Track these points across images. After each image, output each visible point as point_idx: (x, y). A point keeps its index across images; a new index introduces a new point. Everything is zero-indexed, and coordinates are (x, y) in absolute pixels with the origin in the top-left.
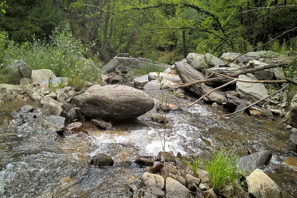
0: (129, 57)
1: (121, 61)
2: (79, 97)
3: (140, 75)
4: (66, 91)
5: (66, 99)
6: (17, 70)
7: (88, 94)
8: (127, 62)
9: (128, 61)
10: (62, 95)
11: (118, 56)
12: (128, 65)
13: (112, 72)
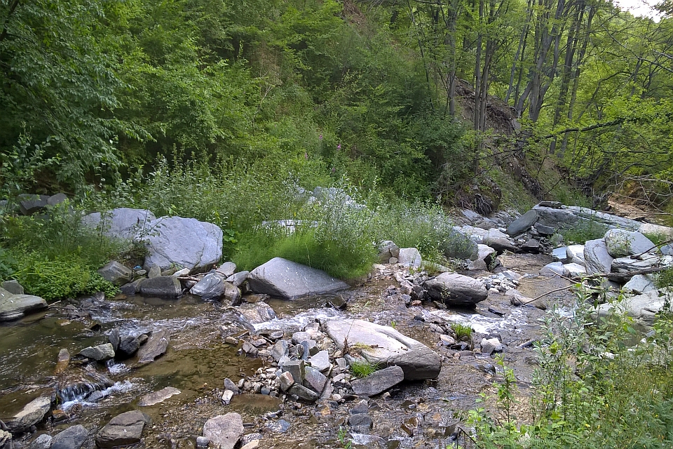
0: (561, 208)
1: (543, 215)
2: (429, 282)
3: (572, 242)
4: (421, 276)
5: (419, 282)
6: (387, 251)
7: (435, 281)
8: (554, 218)
9: (555, 216)
10: (417, 279)
11: (541, 205)
12: (554, 222)
13: (525, 233)
